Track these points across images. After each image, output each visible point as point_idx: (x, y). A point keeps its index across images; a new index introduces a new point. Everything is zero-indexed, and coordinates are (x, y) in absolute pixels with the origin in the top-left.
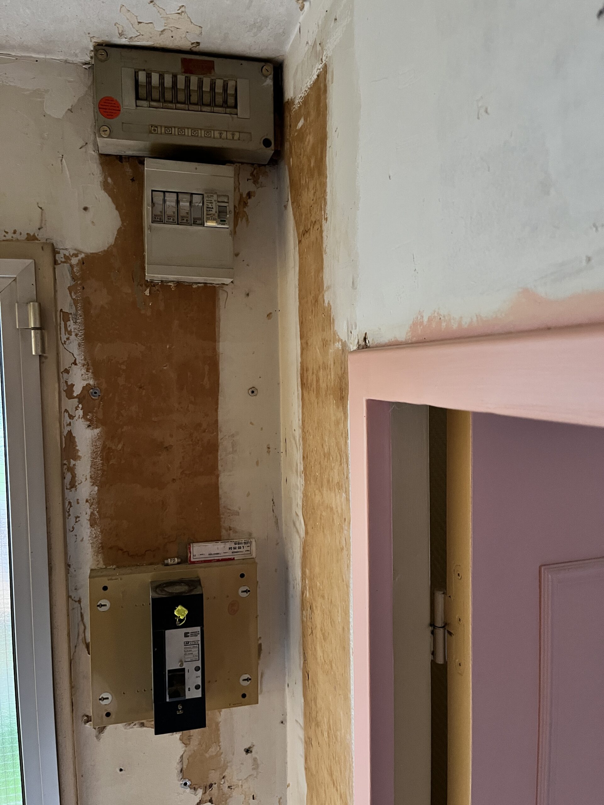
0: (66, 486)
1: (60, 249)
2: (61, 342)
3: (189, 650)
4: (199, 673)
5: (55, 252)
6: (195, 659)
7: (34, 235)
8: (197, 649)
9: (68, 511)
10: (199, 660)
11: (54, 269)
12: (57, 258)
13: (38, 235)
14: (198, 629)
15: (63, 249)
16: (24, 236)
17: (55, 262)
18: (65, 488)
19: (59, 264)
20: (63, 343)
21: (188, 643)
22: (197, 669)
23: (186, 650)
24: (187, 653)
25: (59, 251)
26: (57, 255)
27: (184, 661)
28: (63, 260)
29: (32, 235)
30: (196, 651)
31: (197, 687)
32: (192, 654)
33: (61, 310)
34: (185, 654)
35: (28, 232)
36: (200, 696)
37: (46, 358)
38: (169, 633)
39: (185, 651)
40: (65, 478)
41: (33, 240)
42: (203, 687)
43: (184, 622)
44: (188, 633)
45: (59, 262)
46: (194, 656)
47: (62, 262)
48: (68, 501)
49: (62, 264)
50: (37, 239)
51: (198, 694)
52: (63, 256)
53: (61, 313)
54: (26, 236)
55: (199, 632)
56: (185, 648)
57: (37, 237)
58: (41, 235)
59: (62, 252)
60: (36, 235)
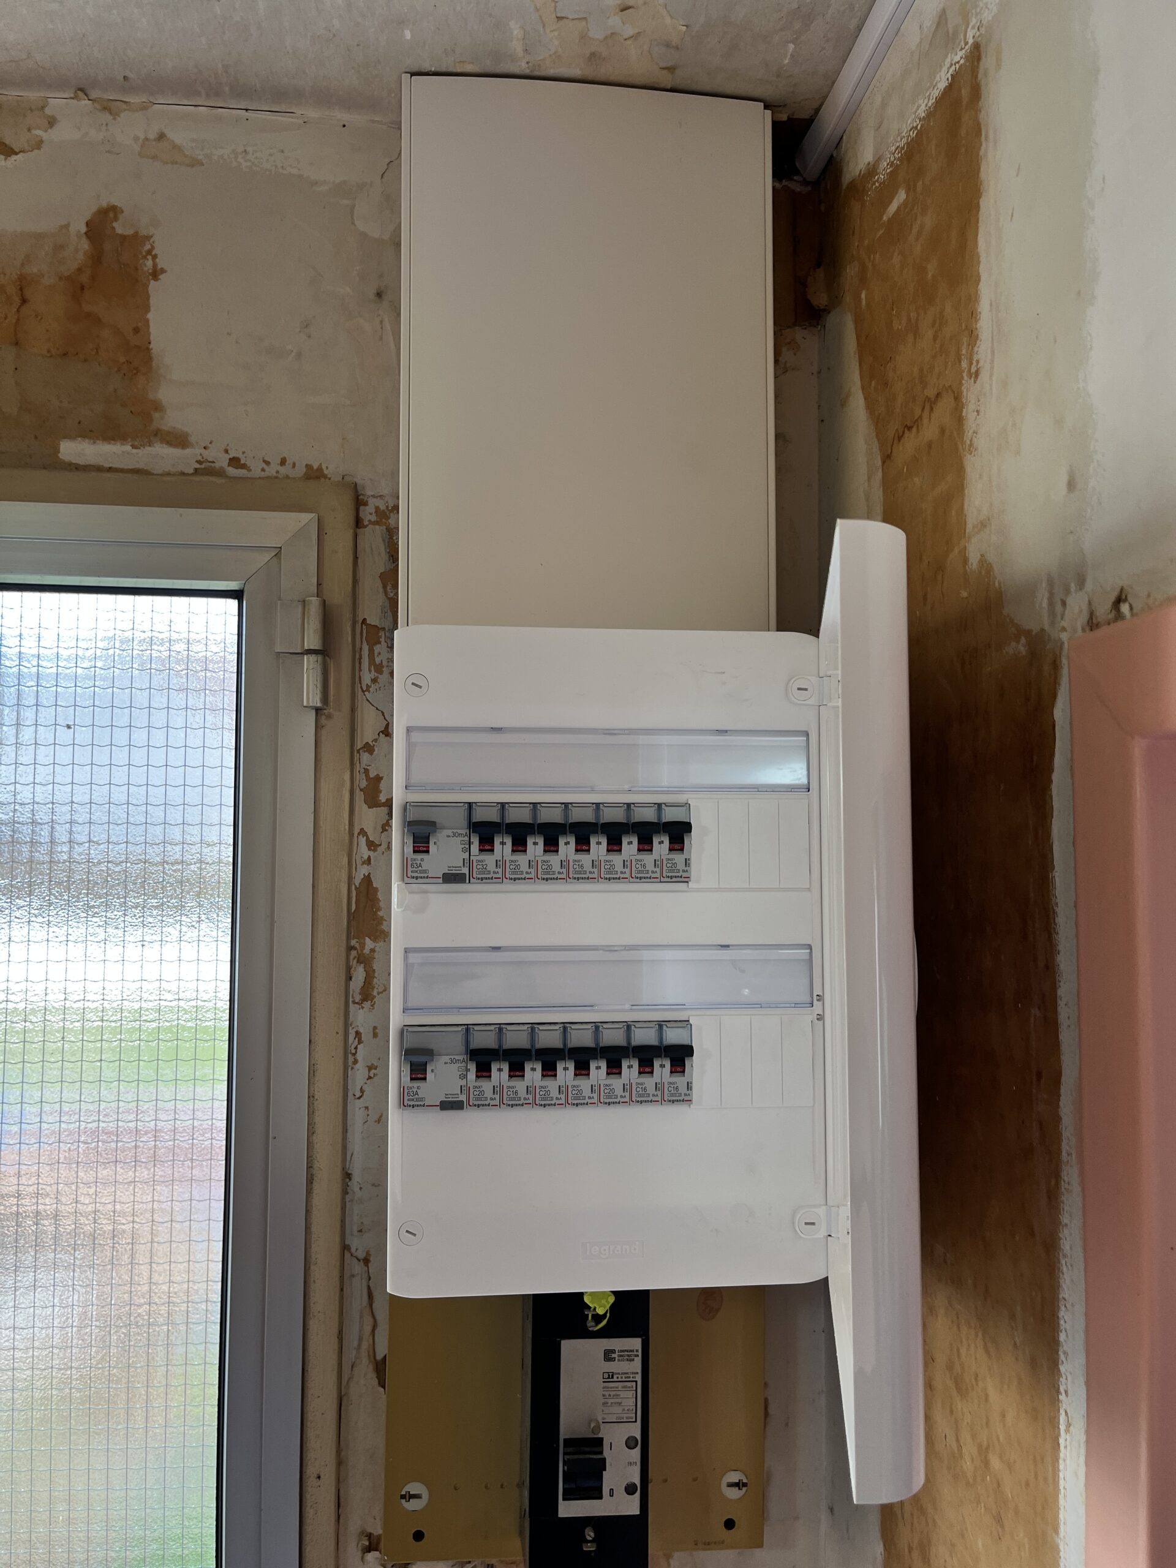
0: (353, 997)
1: (369, 497)
2: (361, 687)
3: (614, 1393)
4: (636, 1453)
5: (359, 502)
6: (627, 1418)
7: (320, 469)
8: (631, 1394)
9: (353, 1051)
10: (636, 1421)
11: (356, 536)
12: (361, 515)
13: (327, 467)
14: (636, 1343)
15: (373, 496)
16: (301, 471)
17: (358, 523)
18: (351, 1000)
19: (365, 527)
20: (365, 689)
21: (612, 1377)
22: (630, 1443)
23: (607, 1393)
24: (610, 1401)
25: (367, 501)
26: (362, 508)
27: (601, 1421)
28: (373, 518)
29: (315, 468)
30: (630, 1399)
31: (630, 1489)
32: (620, 1403)
33: (365, 619)
34: (604, 1404)
35: (309, 463)
36: (638, 1512)
37: (329, 717)
38: (569, 1348)
39: (604, 1395)
40: (351, 978)
41: (318, 478)
42: (643, 1488)
43: (604, 1323)
44: (613, 1351)
45: (366, 523)
46: (624, 1410)
47: (370, 521)
48: (355, 1030)
49: (371, 526)
50: (325, 477)
51: (631, 1506)
52: (373, 511)
53: (364, 627)
54: (304, 470)
55: (637, 1351)
56: (604, 1388)
57: (326, 472)
58: (334, 468)
59: (372, 503)
60: (324, 467)
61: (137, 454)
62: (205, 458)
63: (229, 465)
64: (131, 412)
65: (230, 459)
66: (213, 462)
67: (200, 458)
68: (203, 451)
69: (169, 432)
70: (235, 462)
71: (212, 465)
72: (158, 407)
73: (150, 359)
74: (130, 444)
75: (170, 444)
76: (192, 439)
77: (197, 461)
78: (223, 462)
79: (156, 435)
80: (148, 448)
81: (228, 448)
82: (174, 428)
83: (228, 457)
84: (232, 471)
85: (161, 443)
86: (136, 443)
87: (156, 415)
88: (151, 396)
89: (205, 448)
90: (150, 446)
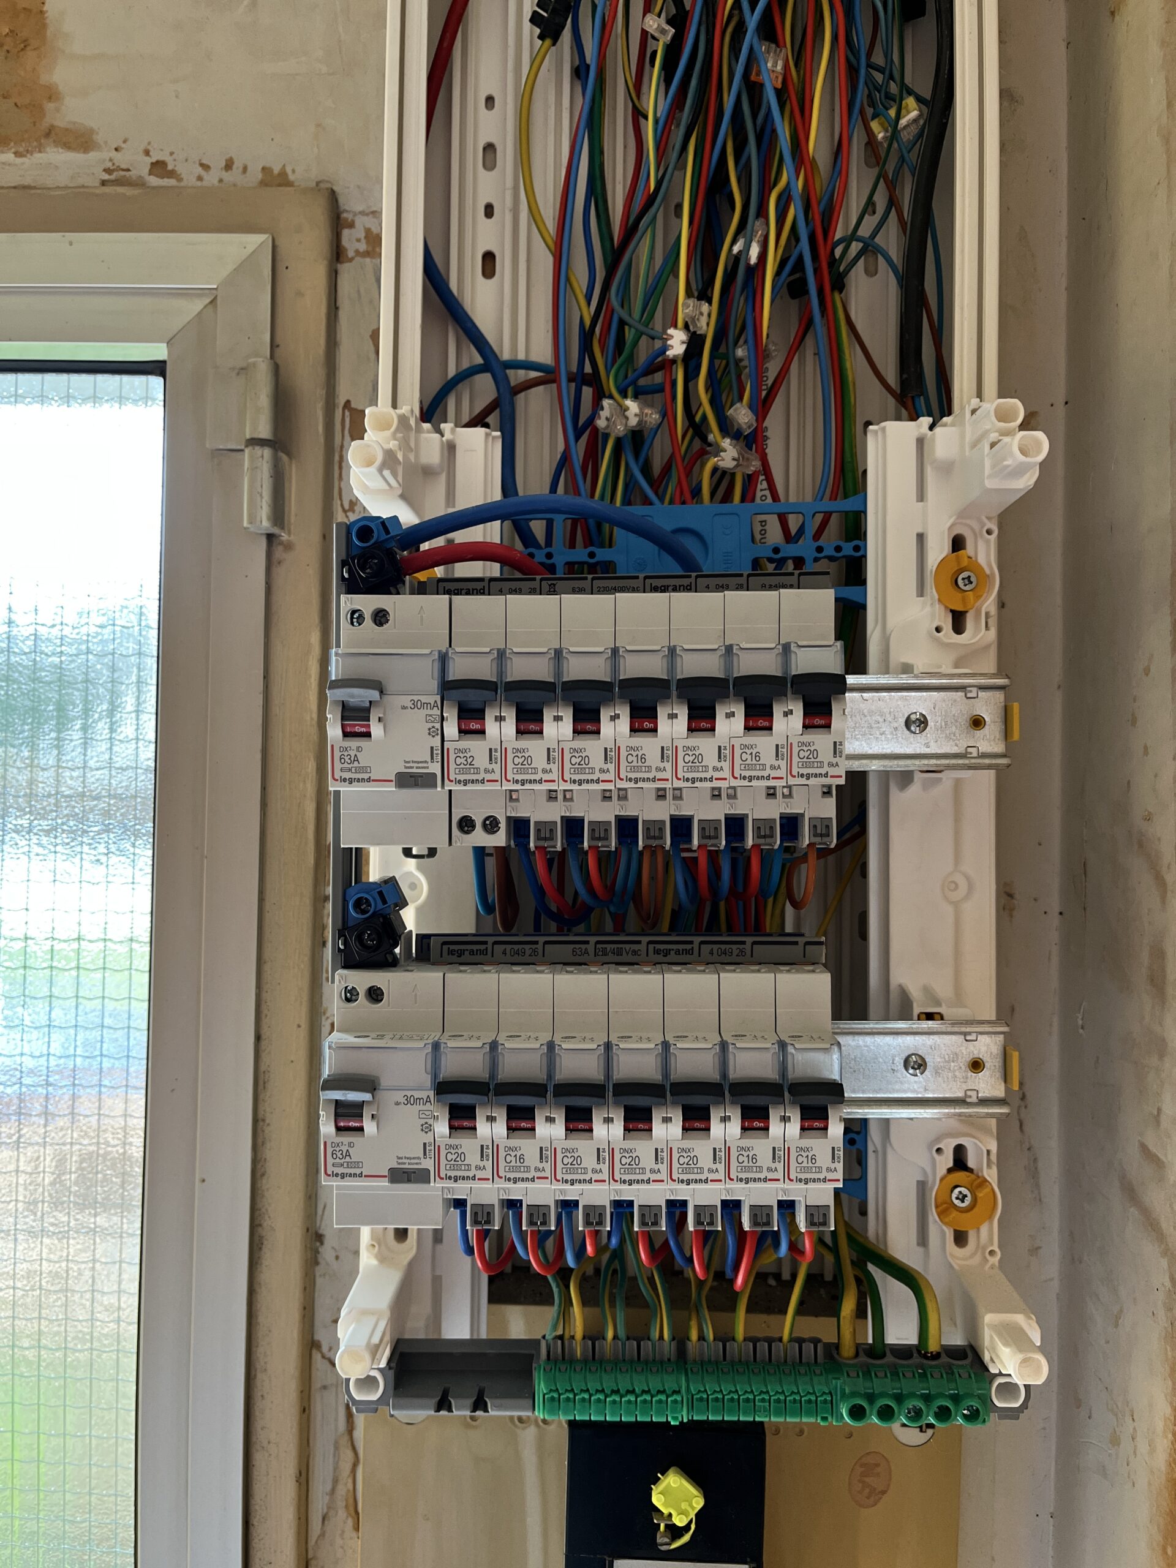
1: (355, 214)
2: (342, 505)
5: (338, 222)
7: (283, 174)
11: (335, 275)
12: (345, 242)
13: (293, 171)
15: (362, 213)
16: (255, 175)
17: (338, 254)
19: (351, 260)
20: (347, 507)
25: (353, 221)
26: (346, 232)
28: (362, 247)
29: (276, 170)
33: (348, 402)
35: (268, 165)
37: (288, 547)
41: (279, 185)
43: (686, 1538)
45: (351, 254)
47: (357, 252)
49: (358, 259)
50: (290, 184)
52: (362, 235)
53: (347, 413)
54: (260, 176)
57: (291, 177)
58: (303, 172)
59: (361, 223)
60: (289, 170)
61: (23, 164)
62: (117, 164)
63: (150, 174)
64: (16, 104)
65: (152, 164)
66: (128, 170)
67: (109, 165)
68: (114, 154)
69: (67, 130)
70: (159, 167)
71: (127, 174)
72: (52, 94)
73: (44, 26)
74: (13, 150)
75: (67, 146)
76: (99, 138)
77: (105, 170)
78: (143, 167)
79: (48, 135)
80: (37, 155)
81: (149, 147)
82: (74, 123)
83: (149, 160)
84: (154, 181)
85: (56, 146)
86: (21, 149)
87: (50, 106)
88: (44, 79)
89: (116, 149)
90: (40, 152)
